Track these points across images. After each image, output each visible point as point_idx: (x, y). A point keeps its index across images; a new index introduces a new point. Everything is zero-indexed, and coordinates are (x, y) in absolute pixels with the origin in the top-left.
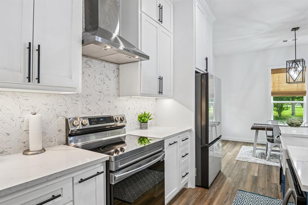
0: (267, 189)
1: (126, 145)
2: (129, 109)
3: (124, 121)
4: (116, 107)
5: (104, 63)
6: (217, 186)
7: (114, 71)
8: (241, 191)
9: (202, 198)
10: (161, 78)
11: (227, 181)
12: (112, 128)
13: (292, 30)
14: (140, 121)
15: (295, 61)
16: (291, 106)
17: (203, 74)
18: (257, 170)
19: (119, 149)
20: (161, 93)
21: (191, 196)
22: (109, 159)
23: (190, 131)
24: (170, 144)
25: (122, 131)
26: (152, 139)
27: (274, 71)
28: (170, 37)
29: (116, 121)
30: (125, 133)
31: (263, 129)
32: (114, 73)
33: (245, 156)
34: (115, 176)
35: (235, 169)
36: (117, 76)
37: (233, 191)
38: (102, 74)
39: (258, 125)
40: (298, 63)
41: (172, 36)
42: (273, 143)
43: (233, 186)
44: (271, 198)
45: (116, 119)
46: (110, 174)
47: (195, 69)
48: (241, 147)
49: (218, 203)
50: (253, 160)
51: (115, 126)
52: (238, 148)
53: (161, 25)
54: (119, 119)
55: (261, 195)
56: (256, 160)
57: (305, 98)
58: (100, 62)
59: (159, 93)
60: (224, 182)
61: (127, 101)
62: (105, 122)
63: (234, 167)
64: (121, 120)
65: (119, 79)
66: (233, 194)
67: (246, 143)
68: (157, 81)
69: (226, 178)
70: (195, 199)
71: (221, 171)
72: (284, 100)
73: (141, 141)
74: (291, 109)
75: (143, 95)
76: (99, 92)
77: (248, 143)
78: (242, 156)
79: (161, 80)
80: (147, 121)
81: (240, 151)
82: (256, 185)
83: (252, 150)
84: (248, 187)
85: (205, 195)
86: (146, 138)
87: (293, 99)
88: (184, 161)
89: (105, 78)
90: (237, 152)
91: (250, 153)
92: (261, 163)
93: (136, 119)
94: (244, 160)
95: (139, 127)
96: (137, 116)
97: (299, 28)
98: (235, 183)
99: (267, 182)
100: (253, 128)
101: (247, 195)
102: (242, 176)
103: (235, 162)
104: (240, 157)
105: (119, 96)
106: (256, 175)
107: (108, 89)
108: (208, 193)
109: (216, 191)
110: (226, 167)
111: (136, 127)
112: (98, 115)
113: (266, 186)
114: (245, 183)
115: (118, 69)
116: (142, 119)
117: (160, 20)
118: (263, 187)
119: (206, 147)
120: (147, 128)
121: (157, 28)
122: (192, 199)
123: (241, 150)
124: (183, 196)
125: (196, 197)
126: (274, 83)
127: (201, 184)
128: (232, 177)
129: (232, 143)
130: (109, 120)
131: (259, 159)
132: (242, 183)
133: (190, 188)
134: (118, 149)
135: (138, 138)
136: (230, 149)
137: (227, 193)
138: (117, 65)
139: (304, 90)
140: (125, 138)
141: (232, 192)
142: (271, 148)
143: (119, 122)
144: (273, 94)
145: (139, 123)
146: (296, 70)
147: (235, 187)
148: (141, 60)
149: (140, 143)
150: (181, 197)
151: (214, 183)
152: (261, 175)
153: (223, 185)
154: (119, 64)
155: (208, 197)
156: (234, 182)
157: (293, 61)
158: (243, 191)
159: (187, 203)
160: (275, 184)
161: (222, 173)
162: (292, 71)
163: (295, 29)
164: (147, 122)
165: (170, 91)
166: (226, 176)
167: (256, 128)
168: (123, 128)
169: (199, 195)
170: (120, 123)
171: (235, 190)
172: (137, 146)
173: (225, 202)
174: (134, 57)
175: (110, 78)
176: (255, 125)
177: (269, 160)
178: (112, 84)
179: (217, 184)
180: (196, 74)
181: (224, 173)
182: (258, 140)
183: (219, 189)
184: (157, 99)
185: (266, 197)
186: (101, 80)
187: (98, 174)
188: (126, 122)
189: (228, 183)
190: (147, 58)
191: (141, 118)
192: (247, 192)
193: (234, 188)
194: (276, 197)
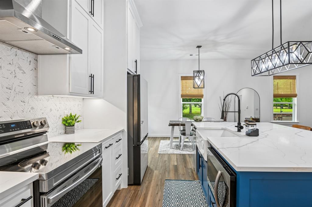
0: (186, 174)
1: (49, 155)
2: (51, 110)
3: (46, 126)
4: (32, 108)
5: (15, 50)
6: (148, 181)
7: (30, 62)
8: (168, 180)
9: (136, 197)
10: (92, 76)
11: (154, 174)
12: (27, 137)
13: (197, 47)
14: (65, 125)
15: (199, 72)
16: (189, 106)
17: (135, 76)
18: (175, 159)
19: (39, 162)
20: (92, 93)
21: (126, 197)
22: (38, 178)
23: (122, 131)
24: (106, 147)
25: (42, 139)
26: (79, 144)
27: (183, 78)
28: (101, 33)
29: (35, 127)
30: (48, 141)
31: (178, 125)
32: (30, 64)
33: (164, 149)
34: (49, 198)
35: (159, 162)
36: (34, 69)
37: (161, 182)
38: (12, 64)
39: (173, 122)
40: (201, 73)
41: (102, 32)
42: (185, 135)
43: (160, 177)
44: (190, 181)
45: (35, 124)
46: (41, 196)
47: (127, 70)
48: (160, 142)
49: (152, 196)
50: (171, 151)
51: (31, 133)
52: (158, 143)
53: (92, 18)
54: (40, 124)
55: (183, 180)
56: (174, 151)
57: (203, 100)
58: (10, 48)
59: (90, 92)
60: (152, 175)
61: (48, 100)
62: (18, 129)
63: (158, 161)
64: (42, 125)
65: (37, 73)
66: (162, 184)
67: (163, 138)
68: (88, 80)
69: (153, 171)
70: (130, 198)
71: (148, 166)
72: (185, 102)
73: (66, 149)
74: (189, 108)
75: (71, 94)
76: (7, 88)
77: (164, 138)
78: (162, 149)
79: (92, 78)
80: (74, 124)
81: (160, 146)
82: (178, 173)
83: (169, 143)
84: (172, 176)
85: (138, 192)
86: (73, 144)
87: (190, 100)
88: (118, 163)
89: (18, 70)
90: (158, 147)
91: (168, 146)
92: (178, 153)
93: (60, 122)
94: (164, 153)
95: (63, 131)
96: (61, 119)
97: (201, 46)
98: (161, 175)
99: (184, 168)
100: (170, 125)
101: (173, 183)
102: (166, 167)
103: (158, 156)
104: (160, 151)
105: (37, 94)
106: (176, 164)
107: (21, 85)
108: (140, 189)
109: (148, 186)
110: (151, 161)
111: (60, 132)
112: (6, 120)
113: (185, 171)
114: (169, 173)
115: (36, 60)
116: (68, 122)
117: (91, 12)
118: (183, 173)
119: (137, 145)
120: (73, 132)
121: (88, 20)
122: (127, 199)
123: (161, 144)
124: (118, 199)
125: (131, 196)
126: (183, 88)
127: (134, 183)
128: (158, 170)
129: (153, 139)
130: (25, 125)
131: (175, 150)
132: (167, 174)
133: (123, 189)
134: (37, 162)
135: (62, 144)
136: (151, 144)
137: (157, 185)
138: (35, 55)
139: (202, 94)
140: (47, 146)
141: (161, 184)
142: (184, 140)
143: (38, 128)
144: (182, 96)
145: (63, 127)
146: (199, 79)
147: (162, 178)
148: (72, 53)
149: (65, 151)
150: (115, 200)
151: (144, 178)
152: (179, 163)
153: (152, 178)
154: (37, 54)
155: (142, 193)
156: (161, 173)
157: (197, 71)
158: (169, 180)
159: (123, 205)
160: (191, 169)
161: (149, 167)
162: (197, 79)
163: (199, 47)
164: (74, 126)
165: (101, 91)
166: (153, 170)
167: (173, 125)
168: (44, 134)
169: (132, 193)
170: (40, 128)
171: (163, 181)
172: (61, 155)
173: (157, 194)
174: (64, 48)
175: (24, 71)
176: (172, 122)
177: (182, 150)
178: (27, 79)
179: (147, 179)
180: (128, 75)
181: (151, 167)
182: (174, 134)
183: (150, 183)
184: (84, 99)
185: (187, 181)
186: (10, 72)
187: (24, 201)
188: (48, 127)
189: (156, 176)
190: (80, 51)
191: (66, 121)
192: (172, 180)
193: (161, 180)
194: (193, 179)
